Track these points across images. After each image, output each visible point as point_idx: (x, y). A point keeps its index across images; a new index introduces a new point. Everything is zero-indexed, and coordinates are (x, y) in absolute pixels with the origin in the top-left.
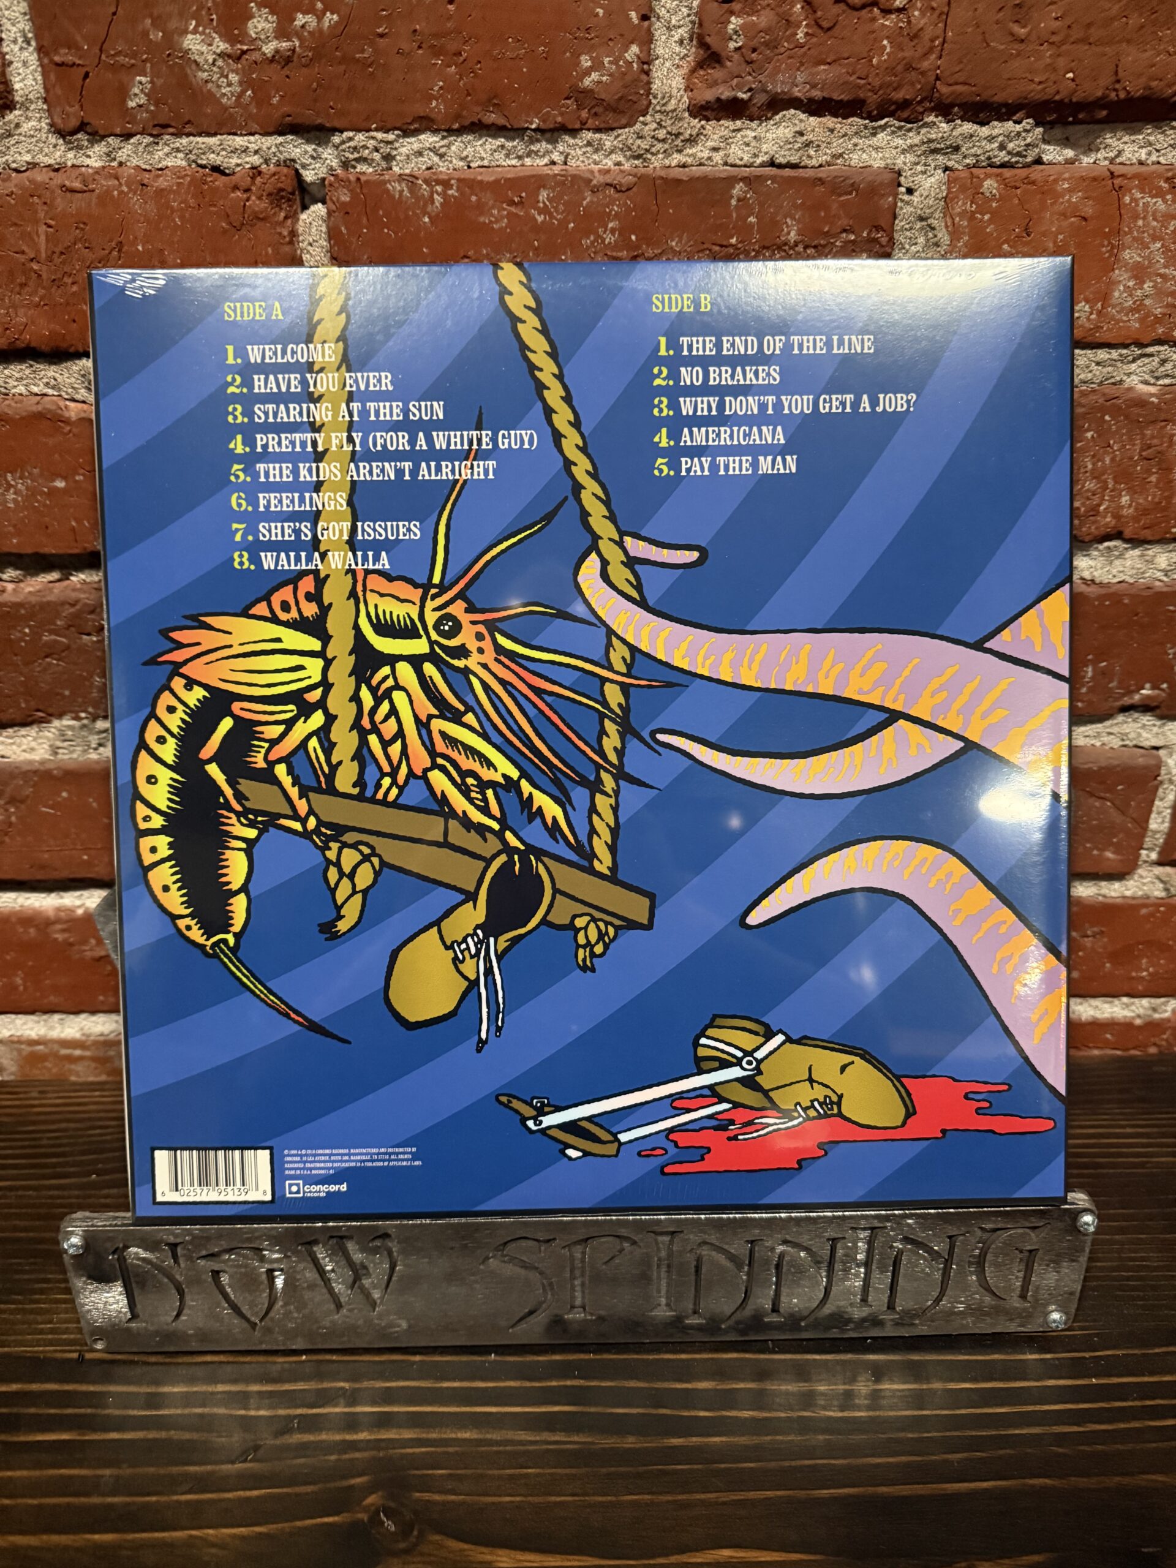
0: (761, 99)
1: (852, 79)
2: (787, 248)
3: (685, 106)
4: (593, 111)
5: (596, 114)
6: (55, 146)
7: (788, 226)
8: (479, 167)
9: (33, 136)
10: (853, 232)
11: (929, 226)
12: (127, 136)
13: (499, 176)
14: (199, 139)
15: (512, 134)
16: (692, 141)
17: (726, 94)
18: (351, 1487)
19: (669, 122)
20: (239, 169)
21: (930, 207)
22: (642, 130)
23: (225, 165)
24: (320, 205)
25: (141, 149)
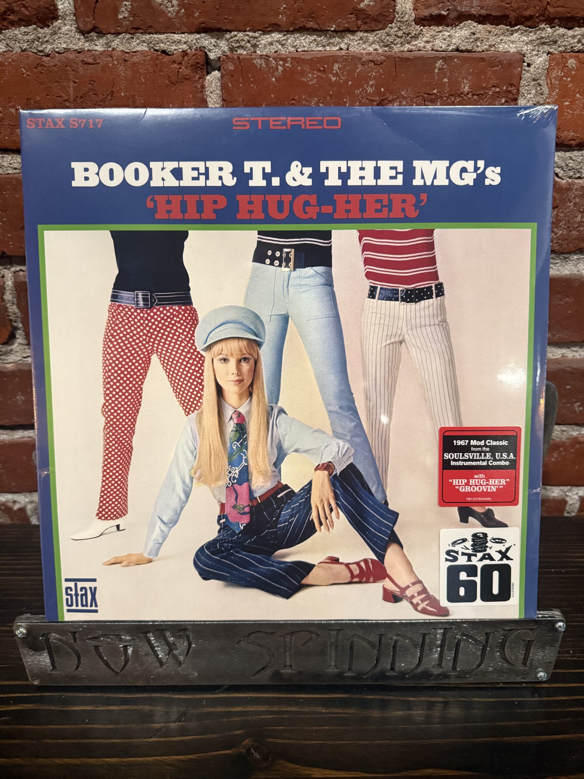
0: (453, 15)
1: (503, 4)
2: (463, 95)
3: (413, 18)
4: (364, 21)
5: (366, 23)
6: (79, 40)
7: (464, 84)
8: (302, 51)
9: (67, 34)
10: (498, 87)
11: (538, 84)
12: (118, 34)
13: (313, 56)
14: (155, 36)
15: (321, 33)
16: (416, 37)
17: (435, 11)
18: (236, 735)
19: (404, 27)
20: (176, 52)
21: (539, 74)
22: (390, 31)
23: (169, 50)
24: (217, 72)
25: (124, 41)
